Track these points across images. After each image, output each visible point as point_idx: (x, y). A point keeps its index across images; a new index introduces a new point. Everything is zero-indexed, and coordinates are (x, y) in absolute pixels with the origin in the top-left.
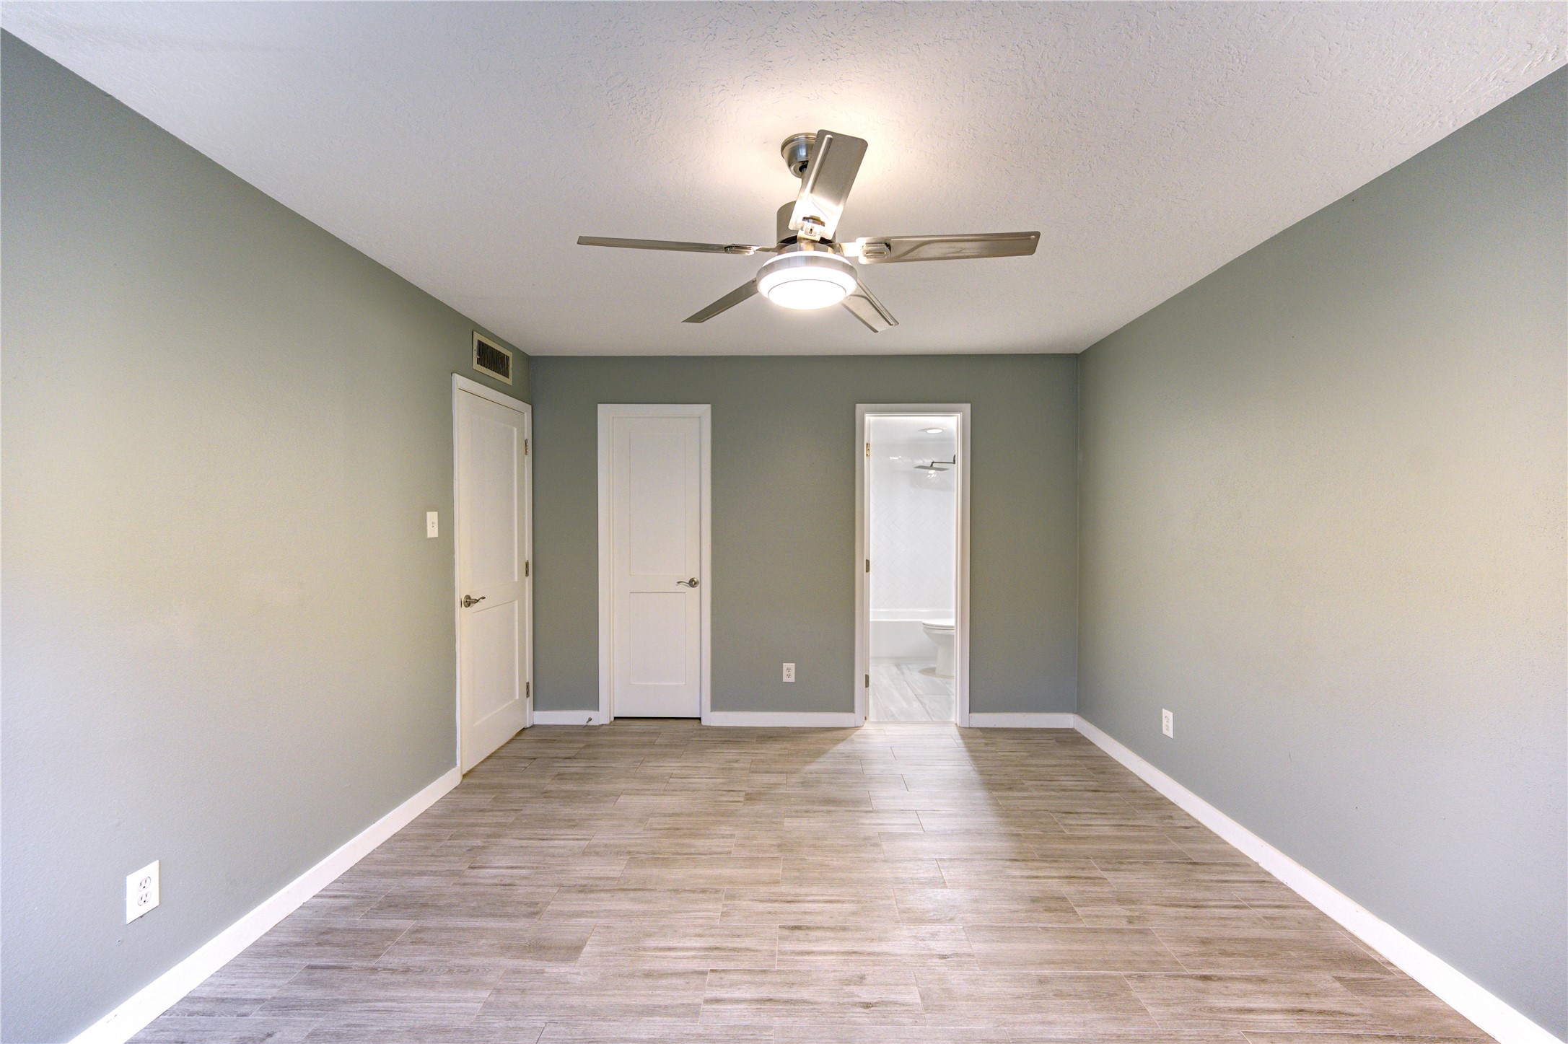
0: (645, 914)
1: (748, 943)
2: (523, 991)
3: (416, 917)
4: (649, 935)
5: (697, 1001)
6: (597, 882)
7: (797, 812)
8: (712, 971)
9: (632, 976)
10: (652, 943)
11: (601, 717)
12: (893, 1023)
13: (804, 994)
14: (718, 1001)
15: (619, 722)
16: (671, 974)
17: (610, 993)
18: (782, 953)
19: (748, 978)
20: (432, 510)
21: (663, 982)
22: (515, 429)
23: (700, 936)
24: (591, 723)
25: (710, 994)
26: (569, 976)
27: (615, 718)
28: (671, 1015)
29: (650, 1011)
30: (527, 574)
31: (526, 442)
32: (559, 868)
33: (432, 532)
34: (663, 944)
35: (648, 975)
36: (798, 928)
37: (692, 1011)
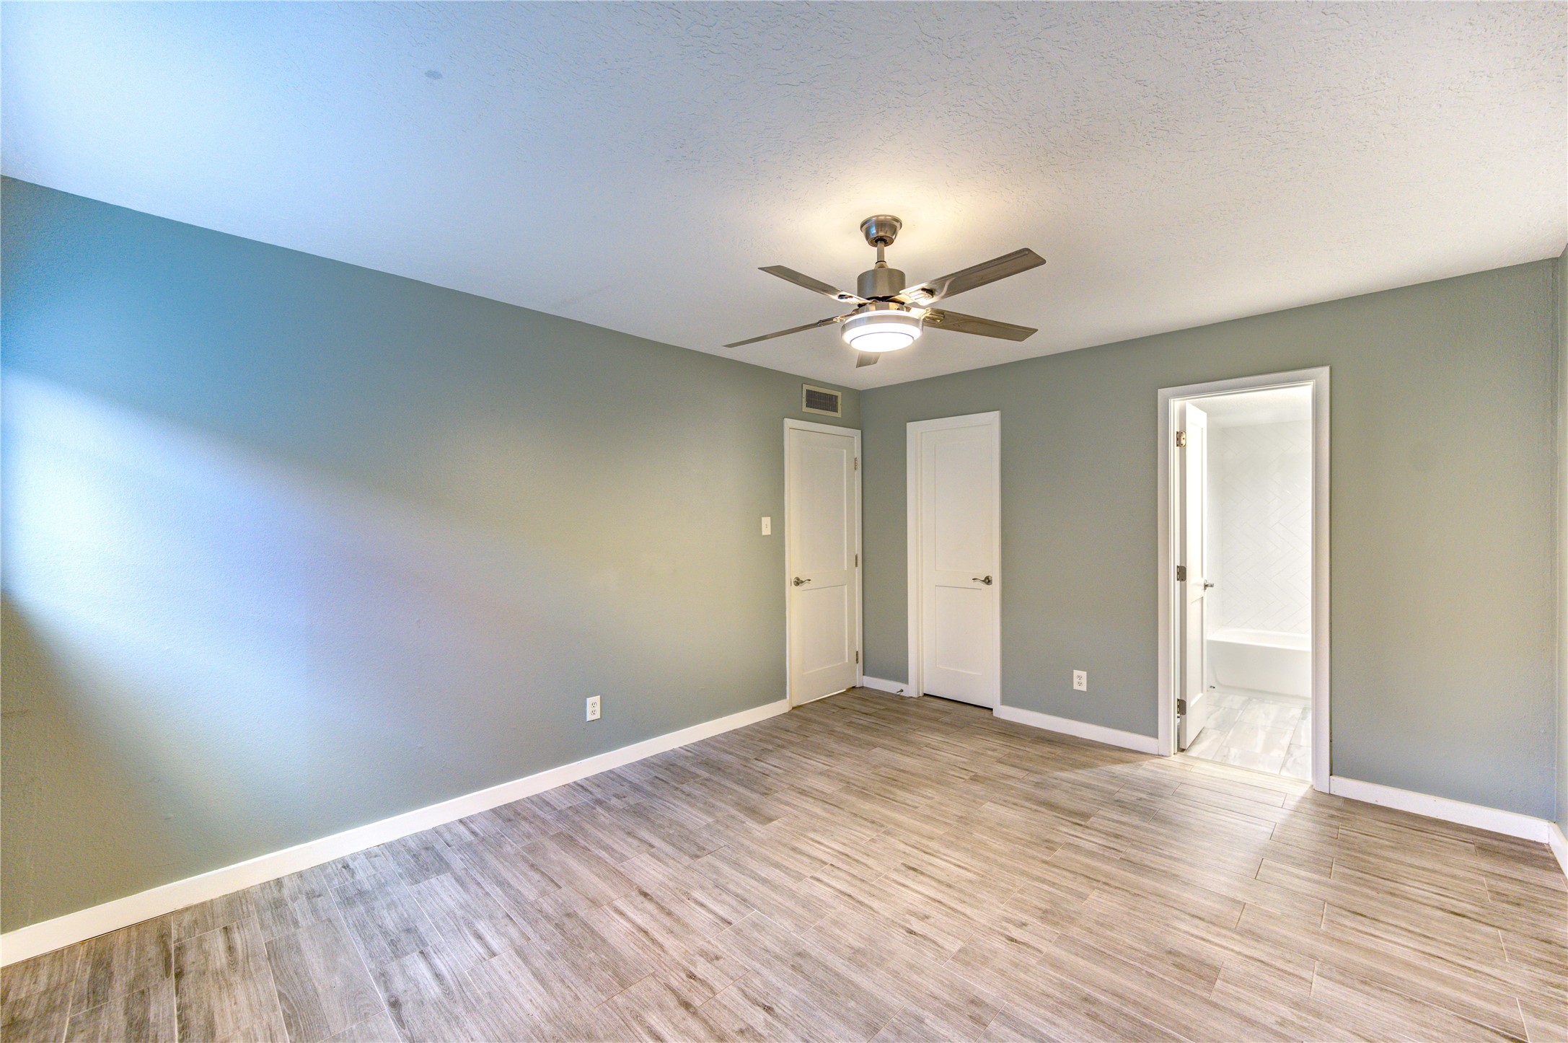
0: (824, 819)
1: (870, 862)
2: (728, 827)
3: (711, 773)
4: (815, 831)
5: (806, 874)
6: (813, 791)
7: (1005, 801)
8: (831, 865)
9: (785, 845)
10: (812, 835)
11: (911, 690)
12: (918, 950)
13: (875, 904)
14: (818, 880)
15: (926, 698)
16: (807, 855)
17: (766, 848)
18: (886, 877)
19: (849, 878)
20: (766, 515)
21: (798, 856)
22: (845, 451)
23: (844, 844)
24: (902, 694)
25: (817, 875)
26: (754, 830)
27: (925, 695)
28: (786, 873)
29: (777, 866)
30: (856, 565)
31: (856, 459)
32: (800, 776)
33: (766, 530)
34: (818, 838)
35: (794, 849)
36: (914, 870)
37: (799, 877)
